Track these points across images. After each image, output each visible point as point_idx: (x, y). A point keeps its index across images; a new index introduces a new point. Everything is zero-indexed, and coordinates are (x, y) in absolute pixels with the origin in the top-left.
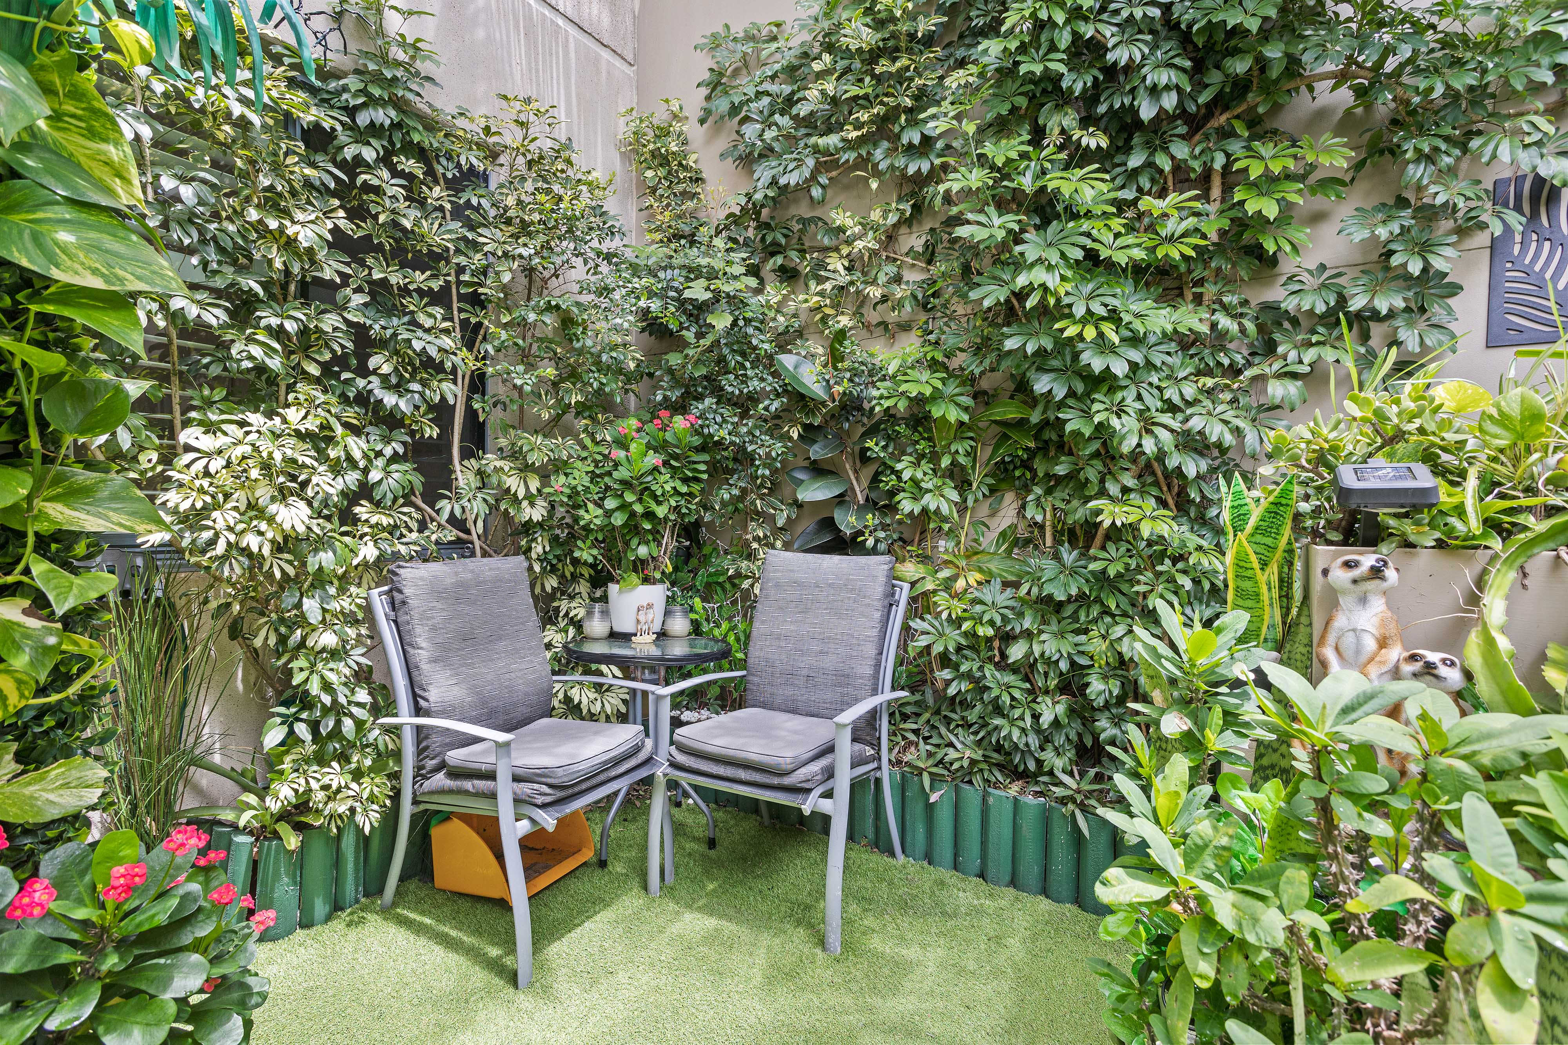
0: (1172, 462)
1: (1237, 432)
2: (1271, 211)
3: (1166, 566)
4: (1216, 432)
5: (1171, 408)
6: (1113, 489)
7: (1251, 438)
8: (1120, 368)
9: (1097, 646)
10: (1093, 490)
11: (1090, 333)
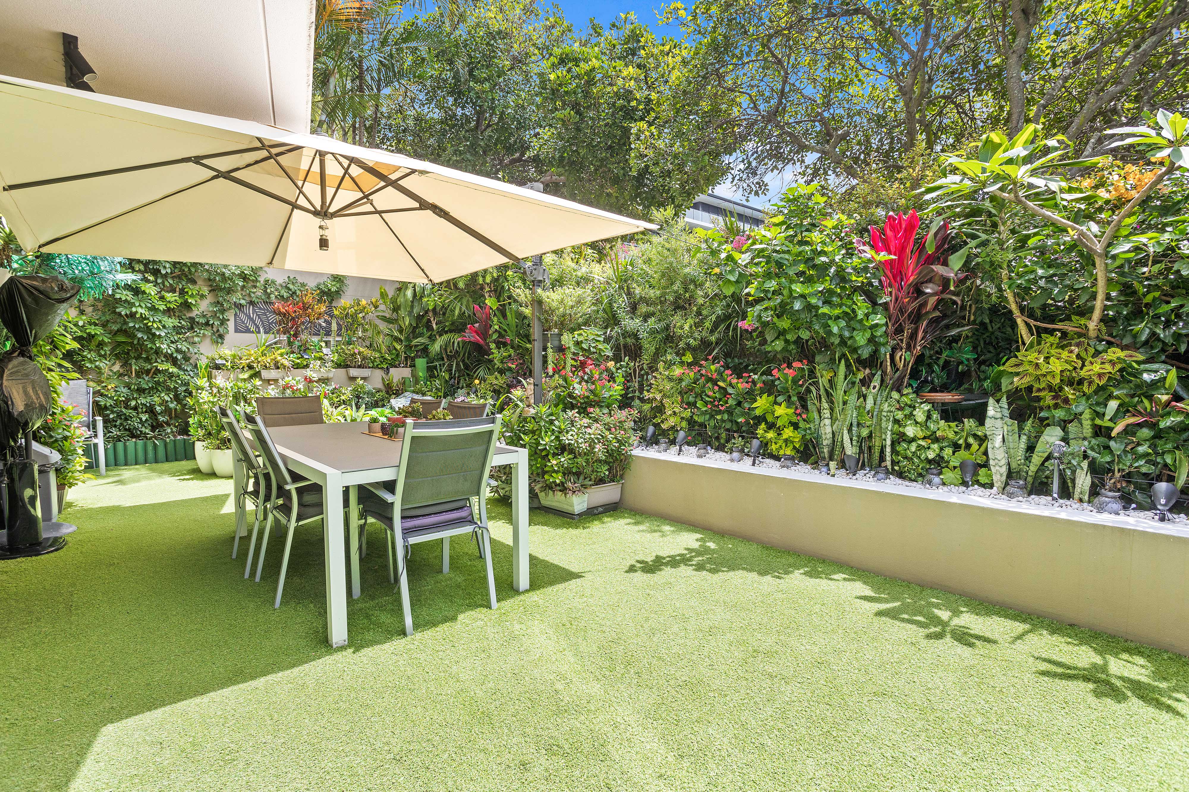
0: (175, 355)
1: (188, 349)
2: (194, 302)
3: (174, 379)
4: (184, 349)
5: (172, 342)
6: (159, 361)
7: (191, 349)
8: (163, 334)
9: (156, 399)
10: (153, 361)
11: (155, 326)
